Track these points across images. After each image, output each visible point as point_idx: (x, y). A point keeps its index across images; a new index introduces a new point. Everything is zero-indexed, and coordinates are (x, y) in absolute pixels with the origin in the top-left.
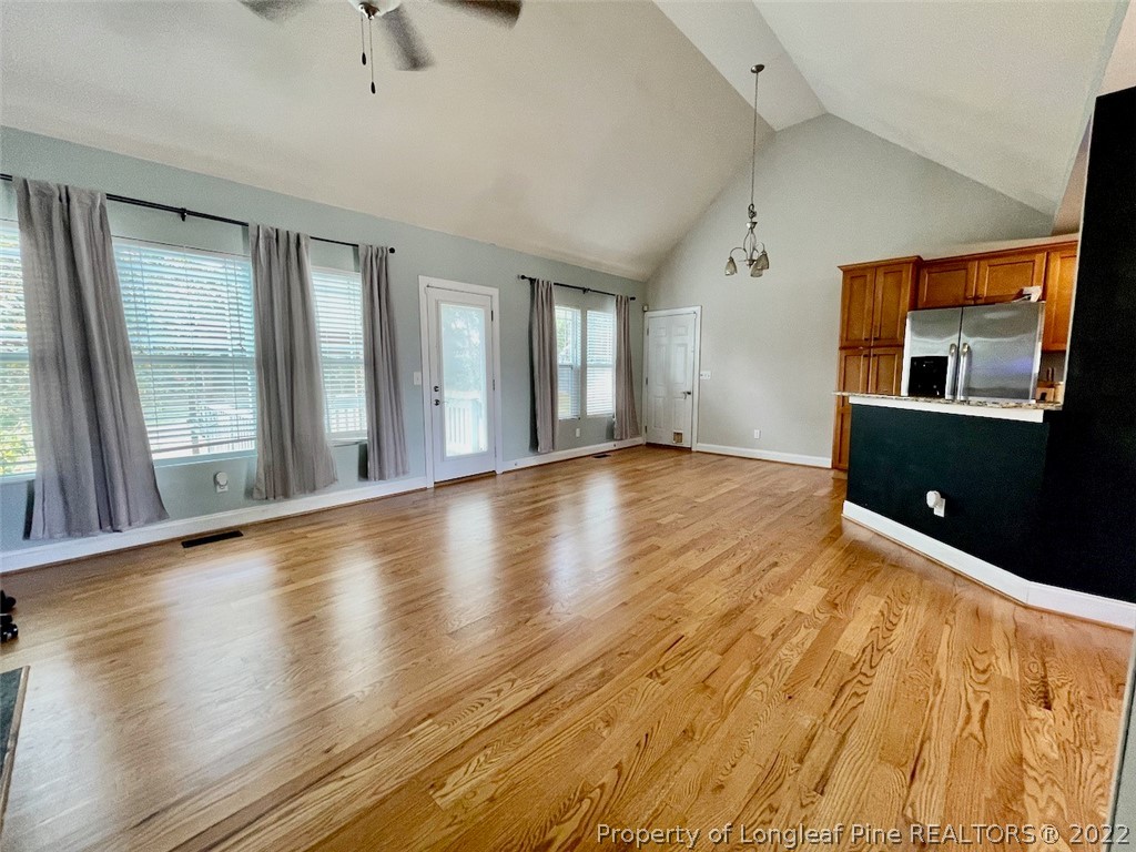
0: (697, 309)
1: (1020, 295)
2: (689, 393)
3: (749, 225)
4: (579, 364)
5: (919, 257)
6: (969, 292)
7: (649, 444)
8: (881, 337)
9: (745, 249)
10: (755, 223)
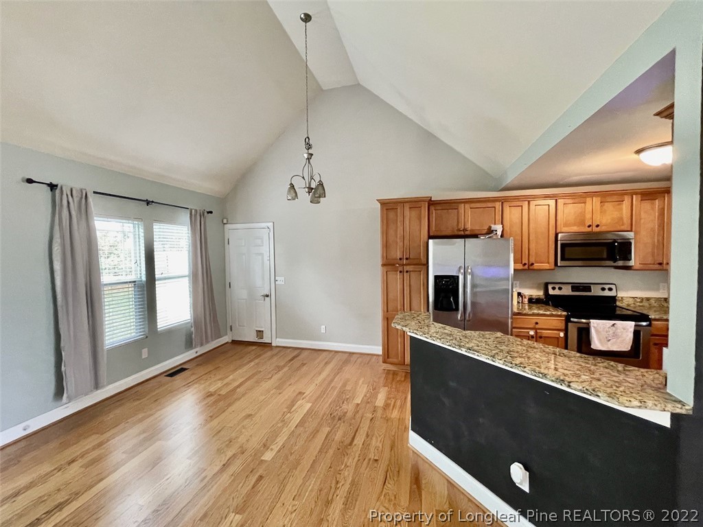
0: (271, 225)
1: (489, 231)
2: (267, 296)
3: (306, 156)
5: (430, 198)
6: (460, 225)
7: (234, 342)
8: (411, 257)
9: (303, 178)
10: (312, 155)
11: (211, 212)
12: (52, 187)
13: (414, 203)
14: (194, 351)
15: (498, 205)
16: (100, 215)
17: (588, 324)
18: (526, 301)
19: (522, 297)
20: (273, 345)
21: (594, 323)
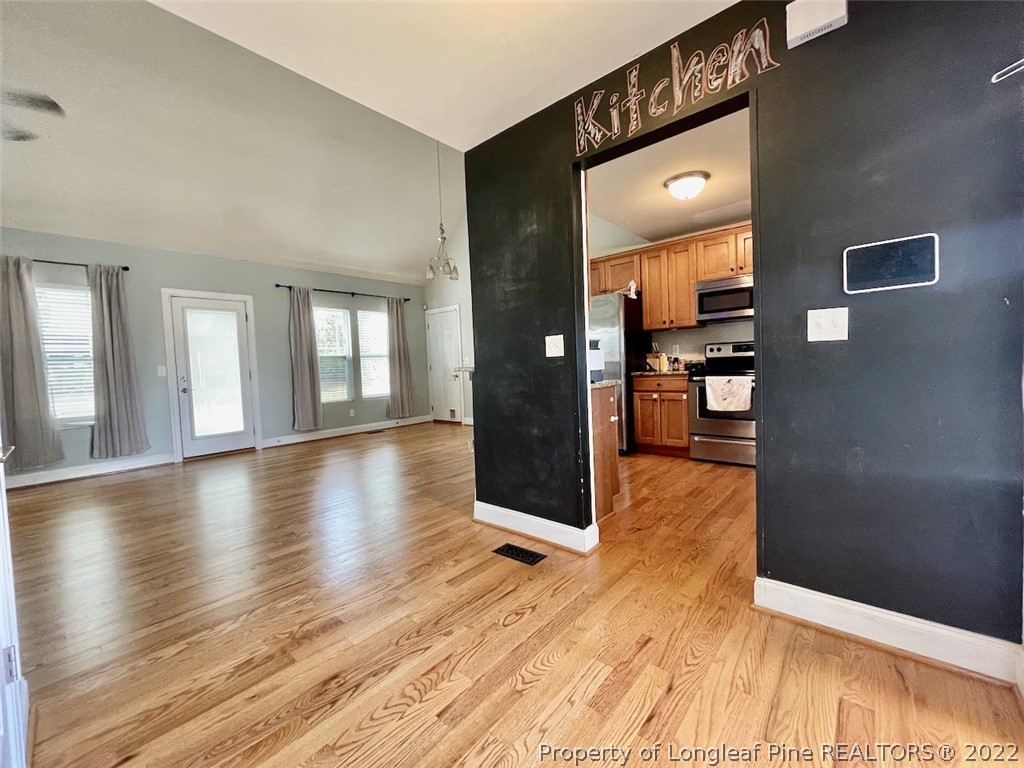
0: (457, 307)
2: (458, 377)
3: (440, 240)
4: (351, 355)
7: (435, 421)
10: (445, 239)
11: (408, 300)
12: (290, 288)
14: (395, 421)
15: (636, 258)
16: (316, 306)
17: (704, 381)
18: (681, 367)
19: (678, 362)
20: (463, 424)
21: (709, 379)
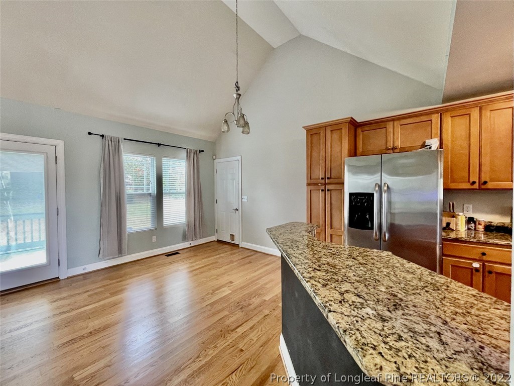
0: (239, 158)
1: (424, 145)
2: (237, 210)
3: (235, 95)
4: (156, 193)
5: (352, 118)
6: (388, 144)
7: (219, 241)
8: (332, 176)
9: (233, 113)
10: (240, 95)
11: (203, 151)
12: (103, 136)
13: (334, 126)
14: (189, 243)
15: (436, 118)
18: (481, 228)
19: (475, 223)
20: (240, 246)
